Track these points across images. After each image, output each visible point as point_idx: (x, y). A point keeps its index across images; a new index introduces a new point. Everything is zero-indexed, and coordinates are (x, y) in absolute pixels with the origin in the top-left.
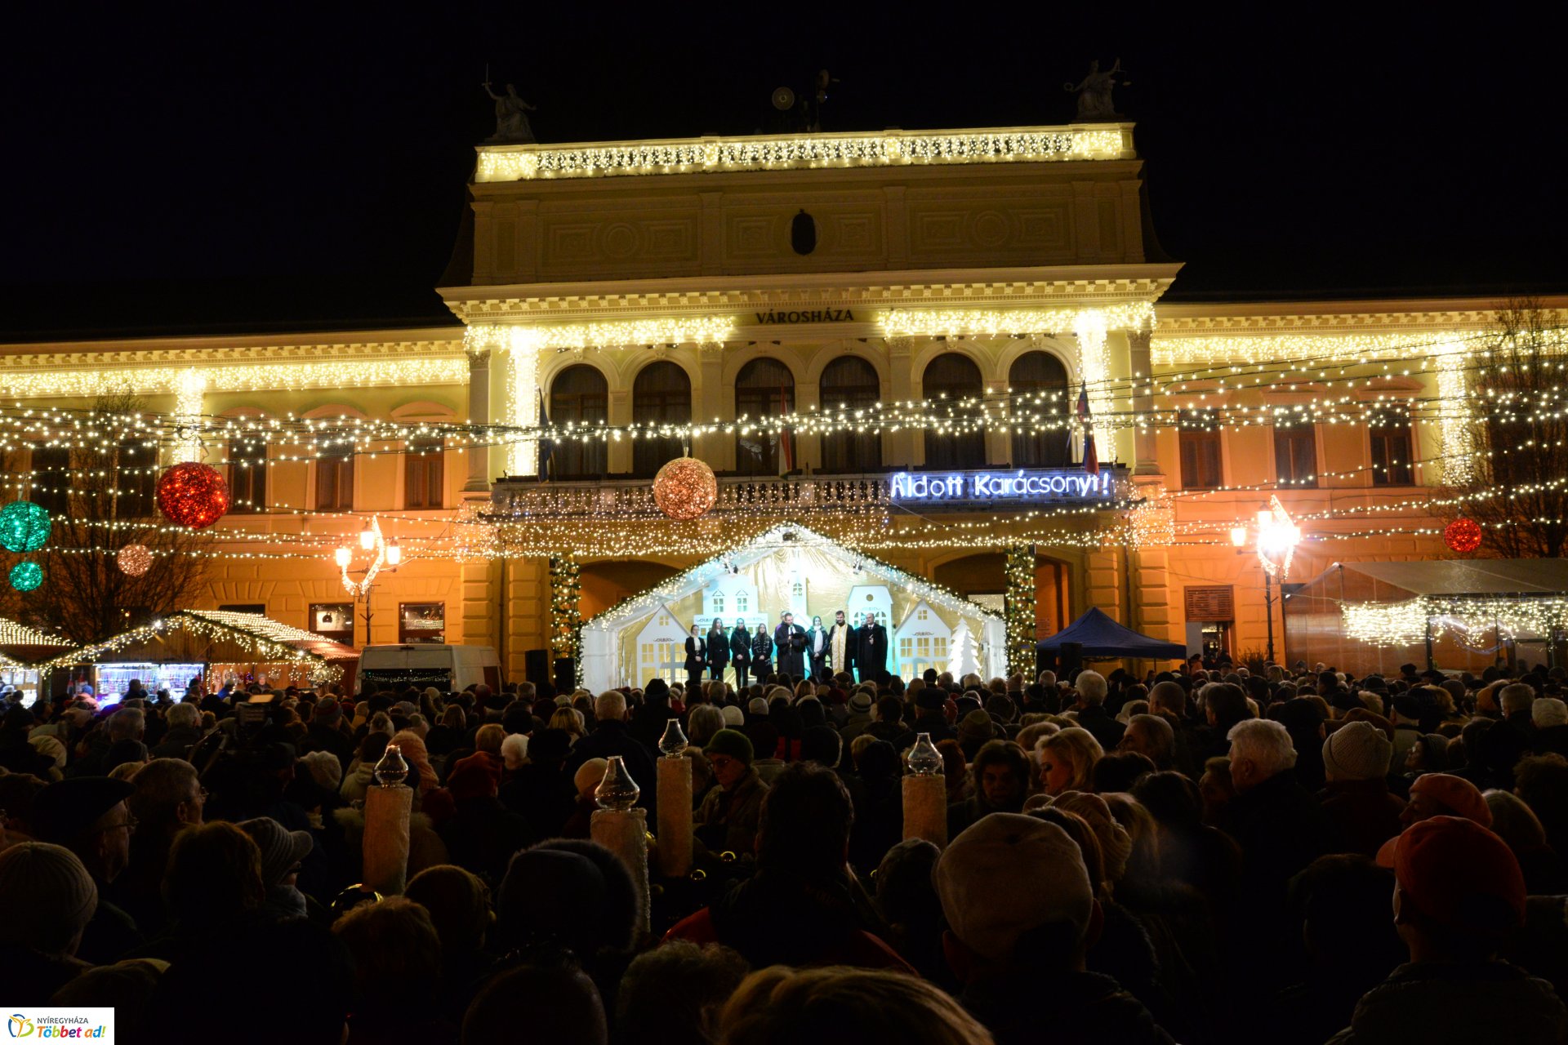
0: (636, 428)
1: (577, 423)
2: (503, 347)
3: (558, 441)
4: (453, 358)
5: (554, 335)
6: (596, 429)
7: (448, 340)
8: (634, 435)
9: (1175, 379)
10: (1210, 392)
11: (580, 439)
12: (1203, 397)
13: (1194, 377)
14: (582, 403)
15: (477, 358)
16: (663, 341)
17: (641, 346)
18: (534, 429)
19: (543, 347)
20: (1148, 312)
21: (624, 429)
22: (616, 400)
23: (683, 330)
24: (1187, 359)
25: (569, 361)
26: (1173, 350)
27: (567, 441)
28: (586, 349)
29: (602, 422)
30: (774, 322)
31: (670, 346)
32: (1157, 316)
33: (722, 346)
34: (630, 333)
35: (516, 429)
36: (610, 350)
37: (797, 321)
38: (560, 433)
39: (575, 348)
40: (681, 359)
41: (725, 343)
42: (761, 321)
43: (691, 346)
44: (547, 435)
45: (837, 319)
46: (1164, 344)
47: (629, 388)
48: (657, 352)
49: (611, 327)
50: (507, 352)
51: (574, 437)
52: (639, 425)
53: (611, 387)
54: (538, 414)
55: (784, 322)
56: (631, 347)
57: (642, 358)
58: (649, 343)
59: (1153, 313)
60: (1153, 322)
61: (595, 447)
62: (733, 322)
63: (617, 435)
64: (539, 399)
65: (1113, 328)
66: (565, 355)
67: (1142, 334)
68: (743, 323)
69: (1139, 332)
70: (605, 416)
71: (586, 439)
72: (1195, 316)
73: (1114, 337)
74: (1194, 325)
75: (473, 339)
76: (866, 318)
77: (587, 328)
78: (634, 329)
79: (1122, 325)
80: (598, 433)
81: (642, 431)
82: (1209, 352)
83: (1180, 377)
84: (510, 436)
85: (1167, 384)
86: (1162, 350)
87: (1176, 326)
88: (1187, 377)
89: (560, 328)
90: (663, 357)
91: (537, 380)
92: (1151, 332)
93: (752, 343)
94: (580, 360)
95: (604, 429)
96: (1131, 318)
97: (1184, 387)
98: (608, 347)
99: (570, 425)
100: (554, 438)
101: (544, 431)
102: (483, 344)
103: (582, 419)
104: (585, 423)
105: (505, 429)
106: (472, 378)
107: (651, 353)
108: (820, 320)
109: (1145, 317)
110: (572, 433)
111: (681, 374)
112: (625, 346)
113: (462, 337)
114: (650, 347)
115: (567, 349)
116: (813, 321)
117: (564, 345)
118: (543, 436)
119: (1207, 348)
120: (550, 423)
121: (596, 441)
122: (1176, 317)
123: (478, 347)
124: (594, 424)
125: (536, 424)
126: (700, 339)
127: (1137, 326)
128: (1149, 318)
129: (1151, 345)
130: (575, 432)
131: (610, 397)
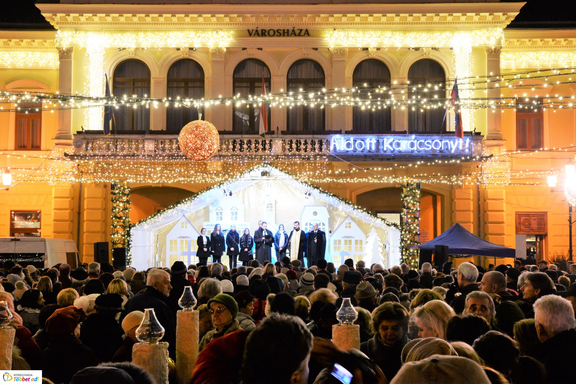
0: (168, 100)
1: (130, 96)
2: (82, 46)
3: (117, 107)
4: (48, 51)
5: (115, 39)
6: (142, 100)
7: (45, 39)
8: (167, 104)
9: (515, 77)
10: (538, 87)
11: (132, 106)
12: (533, 89)
13: (528, 76)
14: (134, 84)
15: (64, 52)
16: (187, 45)
17: (173, 48)
18: (101, 99)
19: (108, 47)
20: (500, 35)
21: (160, 100)
22: (156, 83)
23: (200, 39)
24: (524, 66)
25: (125, 56)
26: (515, 60)
27: (123, 108)
28: (137, 49)
29: (146, 96)
30: (259, 36)
31: (191, 49)
32: (506, 37)
33: (225, 50)
34: (166, 40)
35: (90, 98)
36: (153, 51)
37: (274, 35)
38: (119, 102)
39: (129, 48)
40: (198, 57)
41: (227, 48)
42: (250, 35)
43: (205, 50)
44: (110, 103)
45: (299, 35)
46: (510, 55)
47: (164, 75)
48: (183, 52)
49: (153, 35)
50: (85, 49)
51: (128, 105)
52: (170, 99)
53: (153, 75)
54: (105, 91)
55: (265, 35)
56: (166, 49)
57: (173, 56)
58: (178, 47)
59: (503, 36)
60: (503, 41)
61: (142, 112)
62: (232, 35)
63: (156, 104)
64: (105, 80)
65: (477, 45)
66: (123, 53)
67: (495, 49)
68: (240, 35)
69: (493, 48)
70: (149, 92)
71: (135, 106)
72: (530, 38)
73: (476, 50)
74: (529, 44)
75: (61, 39)
76: (318, 35)
77: (138, 35)
78: (168, 37)
79: (482, 43)
80: (143, 103)
81: (172, 102)
82: (538, 61)
83: (519, 76)
84: (85, 103)
85: (510, 80)
86: (508, 60)
87: (518, 44)
88: (523, 76)
89: (119, 35)
90: (187, 56)
91: (104, 68)
92: (501, 48)
93: (244, 49)
94: (133, 56)
95: (147, 100)
96: (488, 38)
97: (521, 83)
98: (151, 48)
99: (125, 97)
100: (114, 105)
101: (108, 100)
102: (68, 43)
103: (134, 93)
104: (135, 96)
105: (82, 98)
106: (61, 65)
107: (179, 53)
108: (288, 35)
109: (498, 38)
110: (126, 102)
111: (198, 67)
112: (162, 48)
113: (54, 38)
114: (178, 49)
115: (124, 49)
116: (284, 35)
117: (122, 46)
118: (107, 103)
119: (537, 59)
120: (112, 95)
121: (142, 108)
122: (518, 38)
123: (65, 46)
124: (141, 97)
125: (103, 96)
126: (211, 46)
127: (492, 44)
128: (501, 38)
129: (501, 56)
130: (128, 102)
131: (152, 81)
